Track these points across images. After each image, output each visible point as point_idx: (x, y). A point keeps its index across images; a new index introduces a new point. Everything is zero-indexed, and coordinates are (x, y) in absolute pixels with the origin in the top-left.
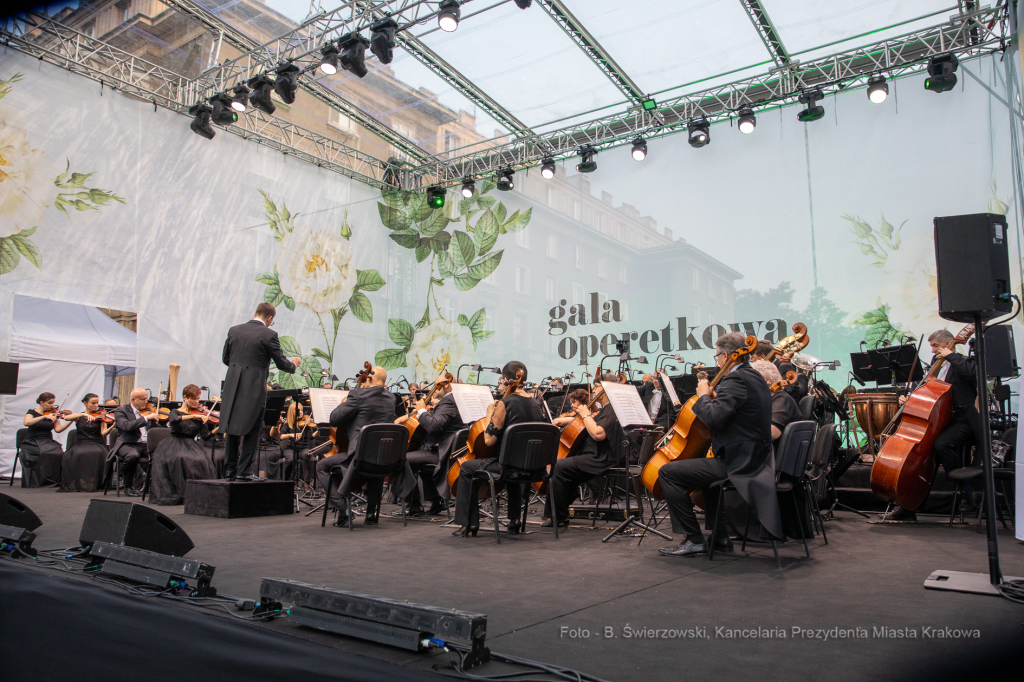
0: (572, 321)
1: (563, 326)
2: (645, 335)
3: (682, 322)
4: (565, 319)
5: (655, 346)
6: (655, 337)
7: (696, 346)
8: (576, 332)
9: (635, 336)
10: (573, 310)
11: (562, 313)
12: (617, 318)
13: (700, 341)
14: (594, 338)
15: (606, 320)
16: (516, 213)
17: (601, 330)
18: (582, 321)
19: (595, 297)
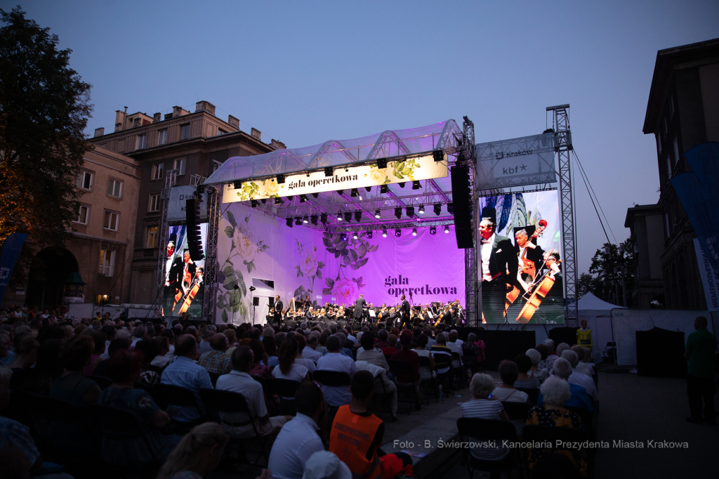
1: (389, 284)
2: (416, 289)
3: (427, 286)
4: (390, 282)
5: (419, 293)
6: (419, 290)
7: (432, 293)
8: (394, 287)
9: (413, 289)
10: (393, 280)
11: (389, 280)
12: (407, 283)
14: (400, 289)
15: (404, 283)
16: (373, 246)
17: (402, 286)
18: (396, 283)
19: (400, 276)
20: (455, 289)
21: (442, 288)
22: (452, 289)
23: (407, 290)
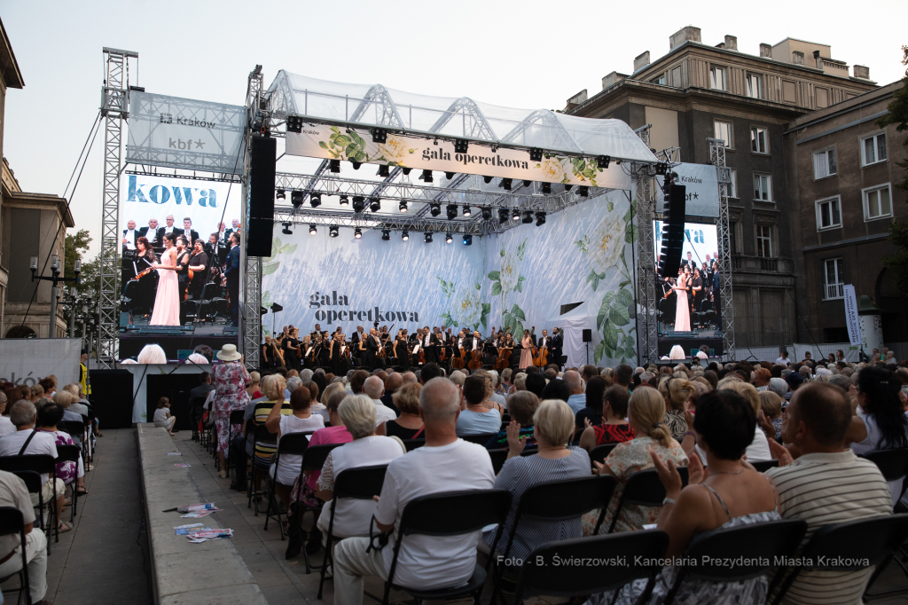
0: (323, 303)
1: (317, 304)
2: (360, 313)
3: (377, 309)
4: (319, 301)
5: (365, 318)
6: (365, 314)
7: (383, 320)
8: (325, 308)
9: (355, 313)
10: (323, 297)
11: (317, 298)
12: (346, 303)
13: (385, 318)
14: (335, 312)
15: (341, 304)
16: (288, 244)
17: (338, 309)
18: (328, 303)
19: (335, 293)
20: (416, 314)
21: (398, 313)
22: (412, 314)
23: (345, 314)
